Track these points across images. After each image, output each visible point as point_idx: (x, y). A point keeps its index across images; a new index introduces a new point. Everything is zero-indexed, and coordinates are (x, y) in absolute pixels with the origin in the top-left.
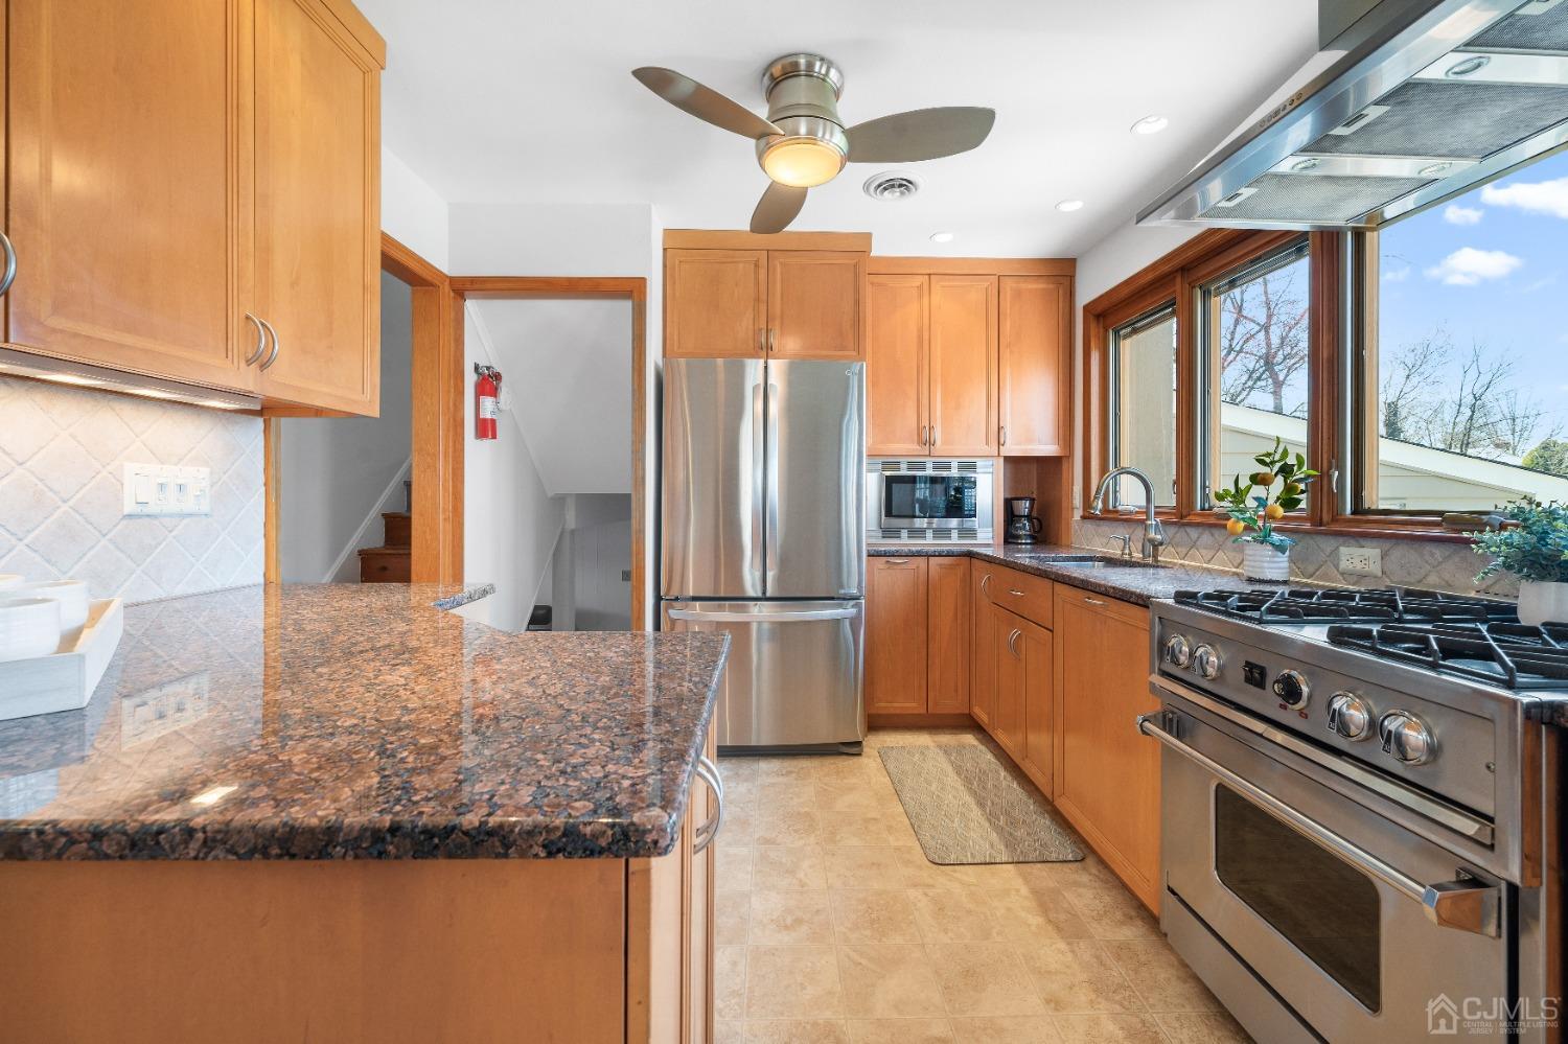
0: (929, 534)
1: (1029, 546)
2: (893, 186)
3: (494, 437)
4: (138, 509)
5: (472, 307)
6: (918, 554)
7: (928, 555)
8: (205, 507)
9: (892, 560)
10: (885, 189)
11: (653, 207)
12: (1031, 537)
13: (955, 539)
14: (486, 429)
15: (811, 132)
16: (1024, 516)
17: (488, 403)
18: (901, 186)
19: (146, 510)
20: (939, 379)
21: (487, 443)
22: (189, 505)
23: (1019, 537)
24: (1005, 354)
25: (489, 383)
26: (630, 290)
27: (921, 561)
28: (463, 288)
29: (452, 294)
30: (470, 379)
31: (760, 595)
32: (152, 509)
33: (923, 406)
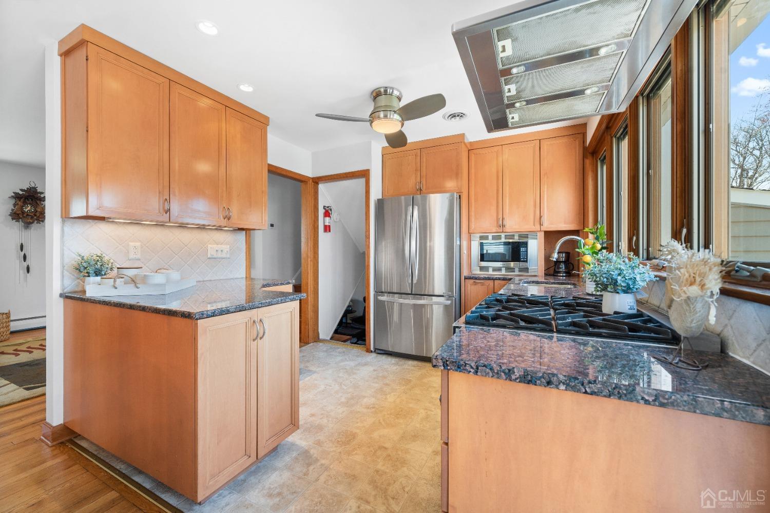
0: (503, 269)
1: (564, 278)
2: (455, 116)
3: (330, 231)
4: (211, 257)
5: (322, 187)
6: (489, 279)
7: (494, 279)
8: (228, 256)
9: (477, 281)
10: (452, 117)
11: (372, 142)
12: (565, 272)
13: (503, 272)
14: (327, 229)
15: (386, 116)
16: (562, 262)
17: (327, 219)
18: (458, 116)
19: (214, 257)
20: (508, 195)
21: (328, 234)
22: (224, 255)
23: (559, 272)
24: (544, 179)
25: (327, 214)
26: (364, 174)
27: (491, 282)
28: (317, 181)
29: (313, 183)
30: (321, 212)
31: (410, 292)
32: (215, 256)
33: (500, 208)
